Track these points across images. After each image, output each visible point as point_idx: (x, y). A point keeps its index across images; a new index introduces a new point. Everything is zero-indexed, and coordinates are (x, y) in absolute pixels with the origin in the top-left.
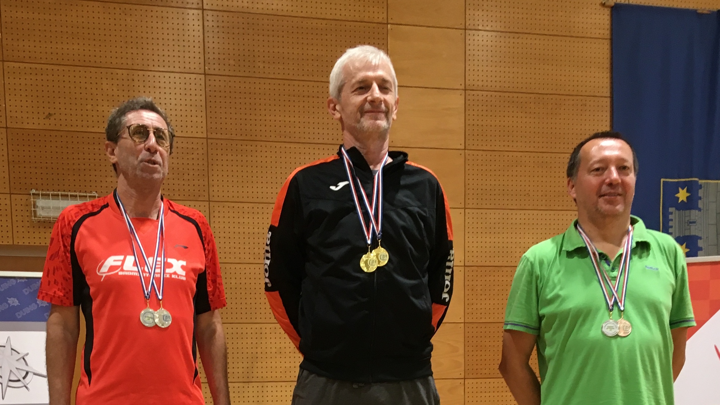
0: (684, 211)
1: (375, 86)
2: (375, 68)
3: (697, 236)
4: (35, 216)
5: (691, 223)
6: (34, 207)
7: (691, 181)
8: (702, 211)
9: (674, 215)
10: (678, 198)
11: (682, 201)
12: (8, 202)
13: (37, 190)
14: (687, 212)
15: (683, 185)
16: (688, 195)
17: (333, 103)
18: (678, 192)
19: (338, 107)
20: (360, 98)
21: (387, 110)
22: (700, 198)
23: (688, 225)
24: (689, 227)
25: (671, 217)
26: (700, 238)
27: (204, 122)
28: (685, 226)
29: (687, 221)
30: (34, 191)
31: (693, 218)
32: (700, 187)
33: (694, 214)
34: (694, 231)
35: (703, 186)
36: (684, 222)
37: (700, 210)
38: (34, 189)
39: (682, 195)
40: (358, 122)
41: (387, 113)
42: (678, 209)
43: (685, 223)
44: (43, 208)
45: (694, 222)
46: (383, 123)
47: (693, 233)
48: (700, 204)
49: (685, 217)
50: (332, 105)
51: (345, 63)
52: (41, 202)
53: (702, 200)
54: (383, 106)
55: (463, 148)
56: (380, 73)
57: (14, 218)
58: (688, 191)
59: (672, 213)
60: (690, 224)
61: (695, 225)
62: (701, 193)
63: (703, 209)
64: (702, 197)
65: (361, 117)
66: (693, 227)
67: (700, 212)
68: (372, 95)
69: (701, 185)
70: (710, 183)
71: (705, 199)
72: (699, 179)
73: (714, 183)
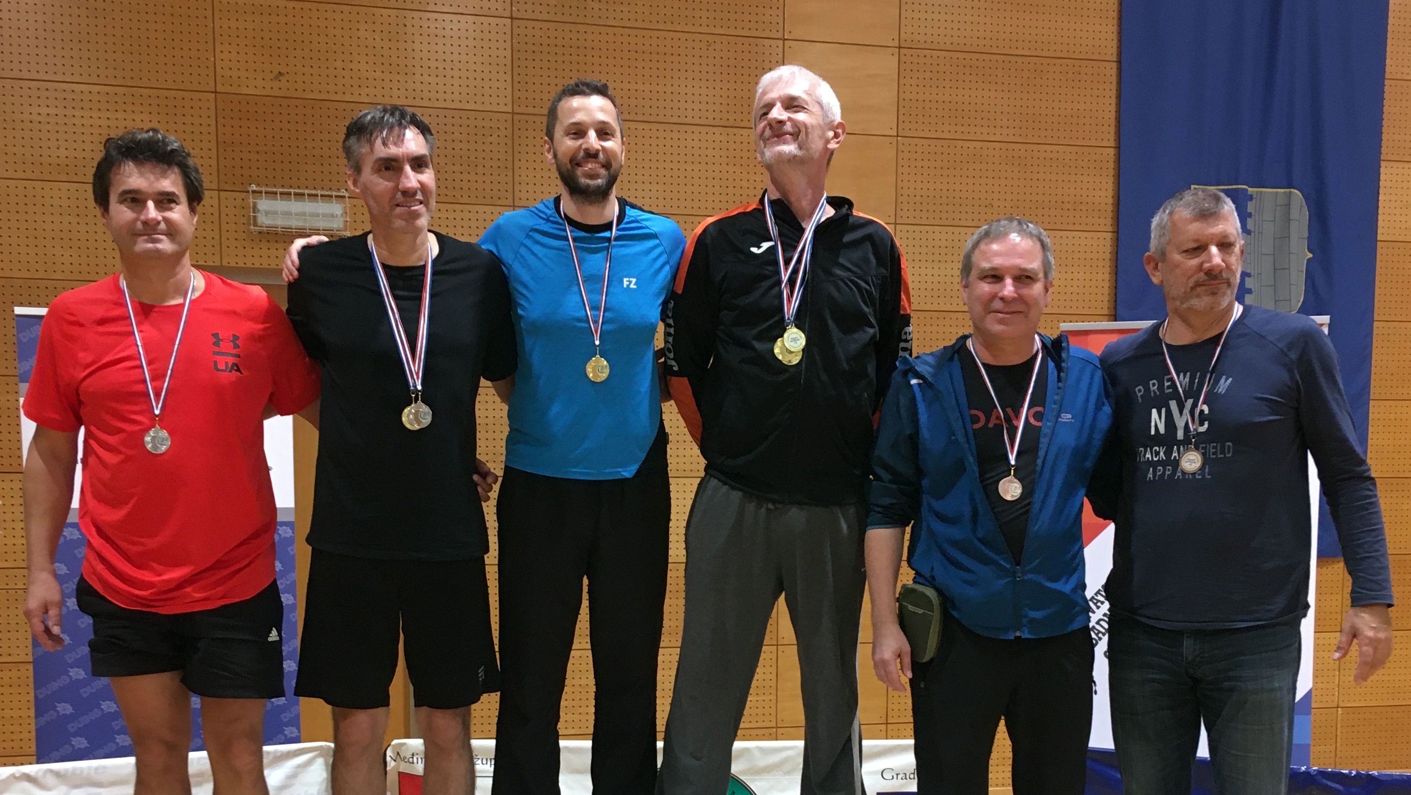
4: (255, 224)
6: (254, 212)
7: (1237, 189)
8: (1252, 234)
12: (215, 201)
13: (258, 185)
22: (1250, 216)
26: (1249, 275)
27: (509, 89)
30: (254, 187)
32: (1251, 198)
35: (1254, 196)
38: (254, 184)
44: (267, 213)
48: (1250, 224)
52: (264, 204)
53: (1253, 216)
55: (896, 134)
57: (225, 227)
62: (1251, 206)
63: (1254, 232)
64: (1253, 213)
67: (1249, 236)
69: (1252, 195)
70: (1265, 192)
71: (1257, 216)
72: (1249, 187)
73: (1271, 192)
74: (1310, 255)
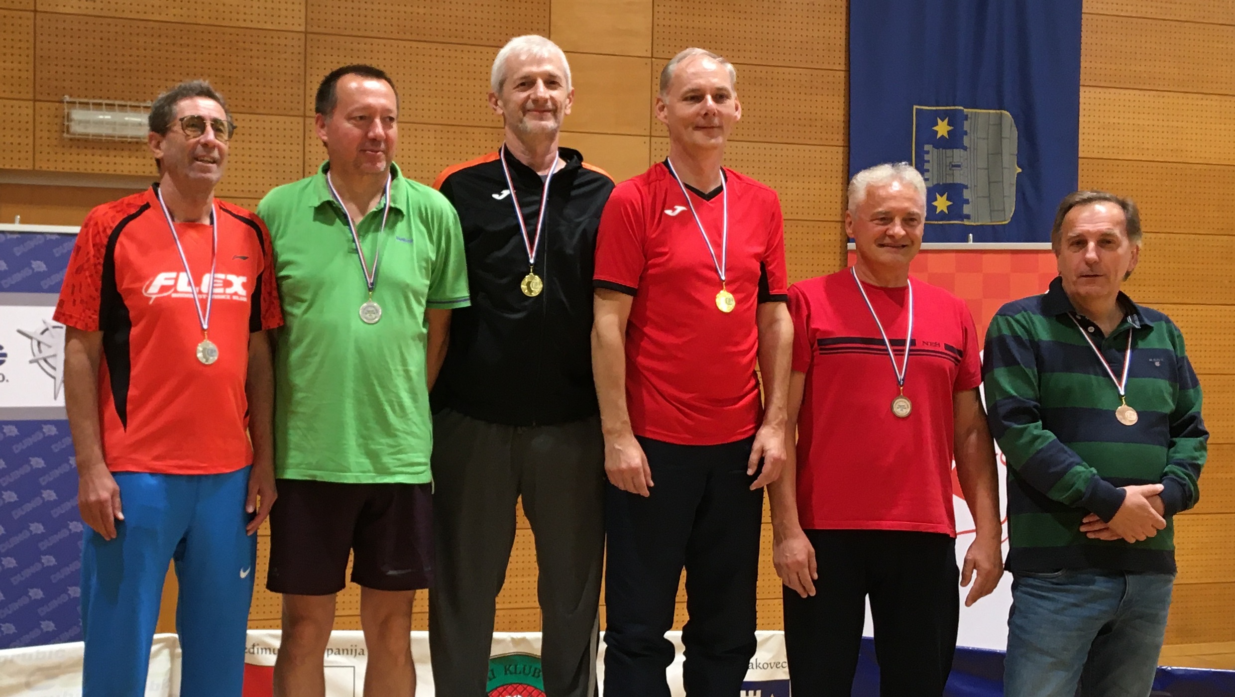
0: (944, 150)
1: (540, 82)
2: (540, 61)
3: (962, 185)
4: (68, 132)
5: (953, 166)
6: (68, 121)
7: (956, 110)
8: (968, 150)
9: (932, 154)
10: (936, 132)
11: (943, 136)
12: (30, 112)
13: (71, 96)
14: (949, 152)
15: (943, 115)
16: (950, 128)
17: (495, 97)
18: (936, 124)
19: (499, 103)
20: (524, 95)
21: (554, 108)
22: (966, 133)
23: (950, 169)
24: (951, 172)
25: (926, 157)
26: (966, 187)
27: (303, 11)
28: (946, 171)
29: (948, 164)
30: (67, 98)
31: (956, 161)
32: (966, 118)
33: (958, 155)
34: (959, 177)
35: (969, 116)
36: (944, 165)
37: (965, 149)
38: (67, 94)
39: (942, 128)
40: (521, 121)
41: (555, 111)
42: (936, 146)
43: (946, 166)
44: (80, 122)
45: (959, 166)
46: (550, 124)
47: (958, 180)
48: (966, 141)
49: (946, 157)
50: (494, 99)
51: (507, 55)
52: (78, 114)
53: (969, 135)
54: (550, 104)
55: (650, 56)
56: (548, 68)
57: (38, 134)
58: (949, 124)
59: (928, 152)
60: (954, 168)
61: (960, 170)
62: (967, 126)
63: (970, 148)
64: (968, 131)
65: (524, 115)
66: (957, 172)
67: (966, 152)
68: (535, 93)
69: (967, 115)
70: (979, 113)
71: (972, 134)
72: (965, 108)
73: (984, 113)
74: (1020, 170)
